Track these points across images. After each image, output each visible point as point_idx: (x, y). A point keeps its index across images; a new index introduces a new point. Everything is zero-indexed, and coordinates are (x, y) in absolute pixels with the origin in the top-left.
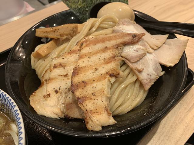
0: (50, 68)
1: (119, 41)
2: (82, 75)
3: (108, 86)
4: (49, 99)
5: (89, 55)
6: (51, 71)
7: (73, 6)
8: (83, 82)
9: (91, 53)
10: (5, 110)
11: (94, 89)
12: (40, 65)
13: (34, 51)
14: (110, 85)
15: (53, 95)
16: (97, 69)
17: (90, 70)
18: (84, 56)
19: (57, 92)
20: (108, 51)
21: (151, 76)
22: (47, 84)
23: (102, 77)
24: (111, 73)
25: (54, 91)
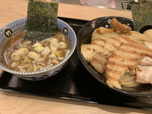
0: (99, 39)
1: (145, 52)
2: (114, 59)
3: (124, 72)
4: (89, 51)
5: (124, 51)
6: (98, 40)
7: (136, 19)
8: (114, 63)
9: (125, 50)
10: (70, 43)
11: (117, 69)
12: (95, 36)
13: (98, 28)
14: (126, 72)
15: (92, 50)
16: (124, 61)
17: (120, 59)
18: (121, 50)
19: (94, 50)
20: (136, 54)
21: (145, 78)
22: (93, 44)
23: (124, 66)
24: (130, 67)
25: (93, 49)
